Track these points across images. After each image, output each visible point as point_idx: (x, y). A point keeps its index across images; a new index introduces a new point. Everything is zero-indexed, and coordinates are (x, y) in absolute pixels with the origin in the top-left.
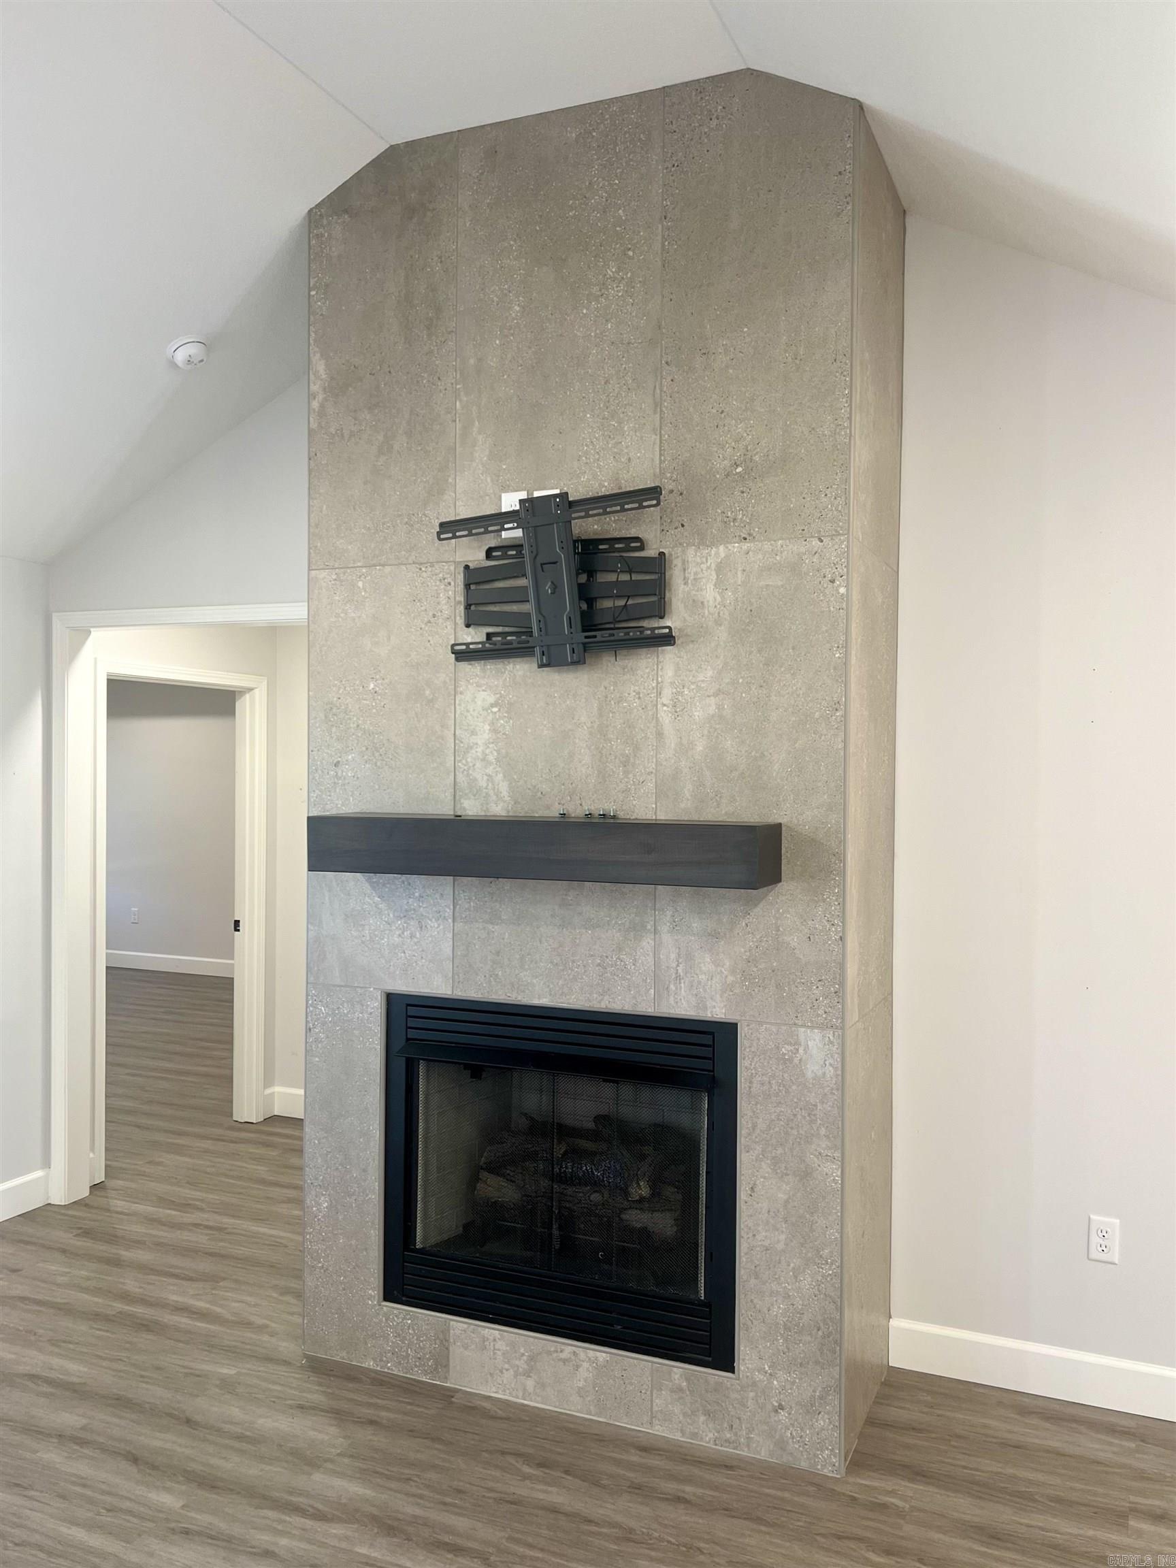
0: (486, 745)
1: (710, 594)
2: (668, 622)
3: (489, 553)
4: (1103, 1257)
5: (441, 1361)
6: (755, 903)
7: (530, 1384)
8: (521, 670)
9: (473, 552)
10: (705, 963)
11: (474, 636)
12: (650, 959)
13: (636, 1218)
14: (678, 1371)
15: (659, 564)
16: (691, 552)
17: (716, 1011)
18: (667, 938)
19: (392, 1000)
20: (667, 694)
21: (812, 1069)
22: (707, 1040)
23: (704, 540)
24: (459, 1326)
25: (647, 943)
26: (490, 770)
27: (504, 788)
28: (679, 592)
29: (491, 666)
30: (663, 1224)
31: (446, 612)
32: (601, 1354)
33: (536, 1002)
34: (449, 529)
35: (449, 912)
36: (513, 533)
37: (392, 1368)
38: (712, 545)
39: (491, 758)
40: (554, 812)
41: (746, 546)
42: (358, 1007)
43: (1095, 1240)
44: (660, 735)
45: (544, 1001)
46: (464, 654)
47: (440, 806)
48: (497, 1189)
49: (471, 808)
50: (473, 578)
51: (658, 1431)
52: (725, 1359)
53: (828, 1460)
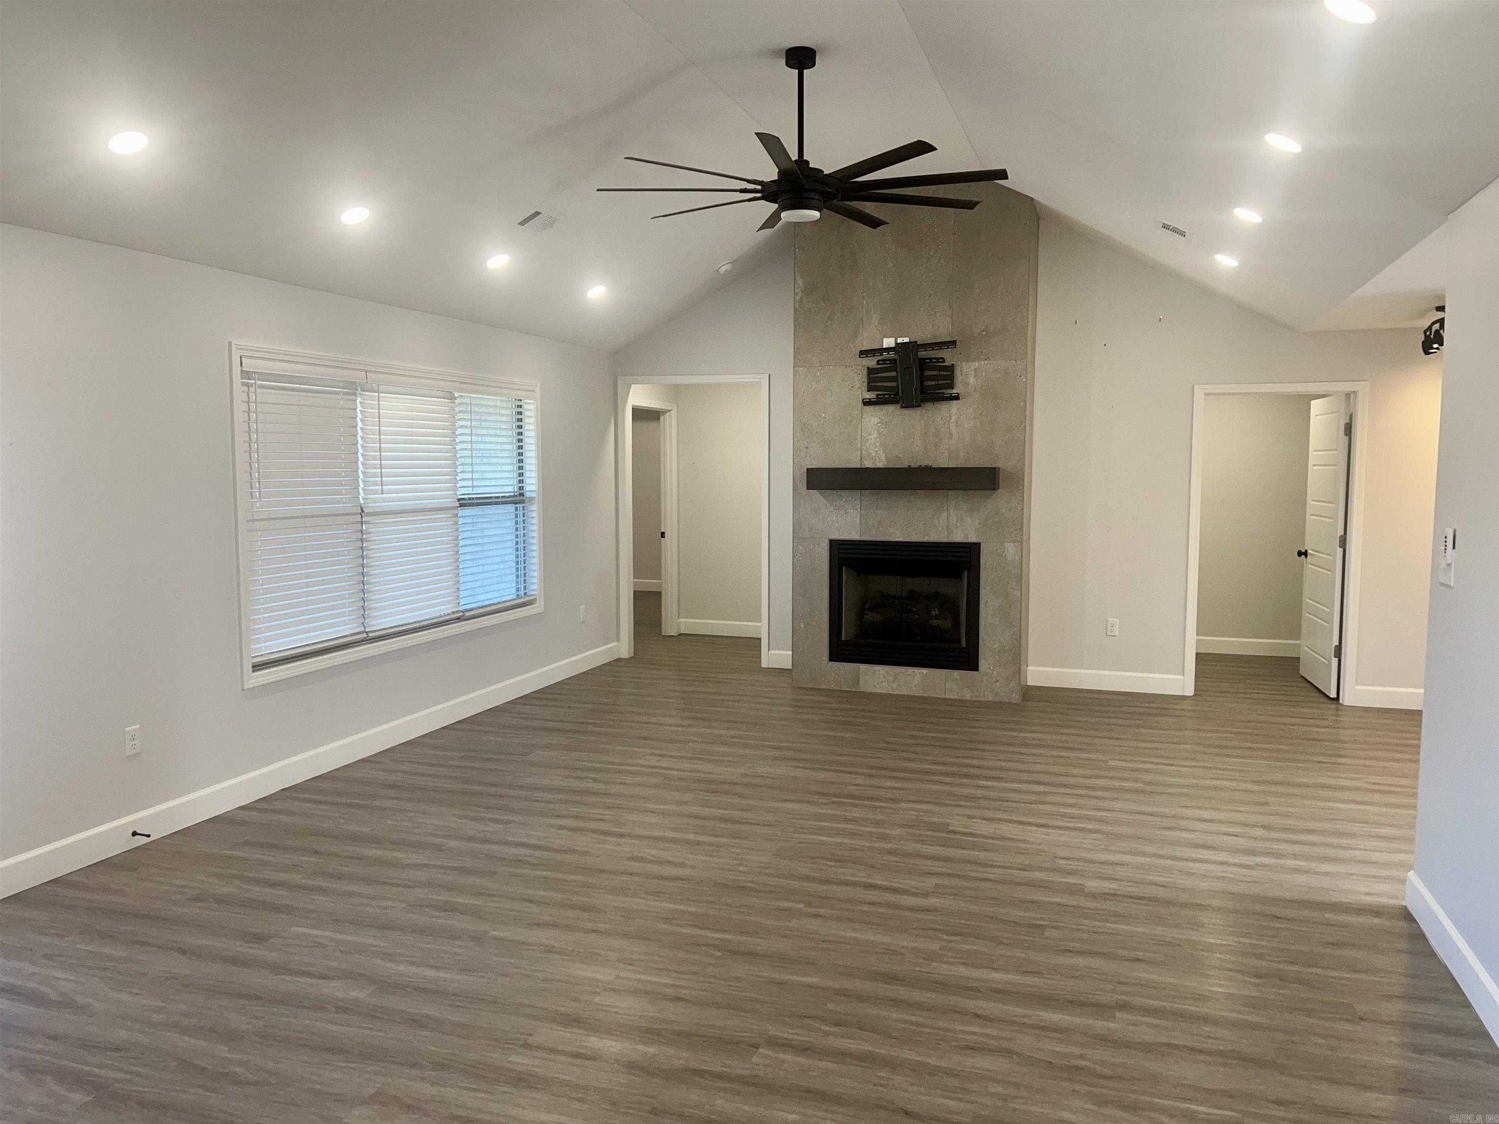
0: (875, 439)
1: (972, 380)
2: (954, 391)
3: (878, 363)
4: (1112, 634)
5: (856, 681)
6: (989, 497)
7: (894, 685)
8: (891, 409)
9: (872, 362)
10: (968, 520)
11: (871, 395)
12: (945, 521)
13: (935, 622)
14: (956, 674)
15: (951, 368)
16: (964, 364)
17: (973, 539)
18: (952, 512)
19: (832, 542)
20: (954, 419)
21: (1010, 558)
22: (969, 550)
23: (969, 360)
24: (863, 667)
25: (945, 514)
26: (877, 449)
27: (883, 457)
28: (959, 379)
29: (877, 408)
30: (946, 623)
31: (858, 386)
32: (924, 671)
33: (897, 540)
34: (864, 353)
35: (859, 506)
36: (892, 355)
37: (834, 687)
38: (973, 361)
39: (878, 444)
40: (905, 465)
41: (986, 362)
42: (817, 546)
43: (1109, 627)
44: (951, 434)
45: (901, 539)
46: (867, 403)
47: (854, 463)
48: (872, 617)
49: (868, 464)
50: (870, 371)
51: (948, 696)
52: (975, 667)
53: (1016, 698)
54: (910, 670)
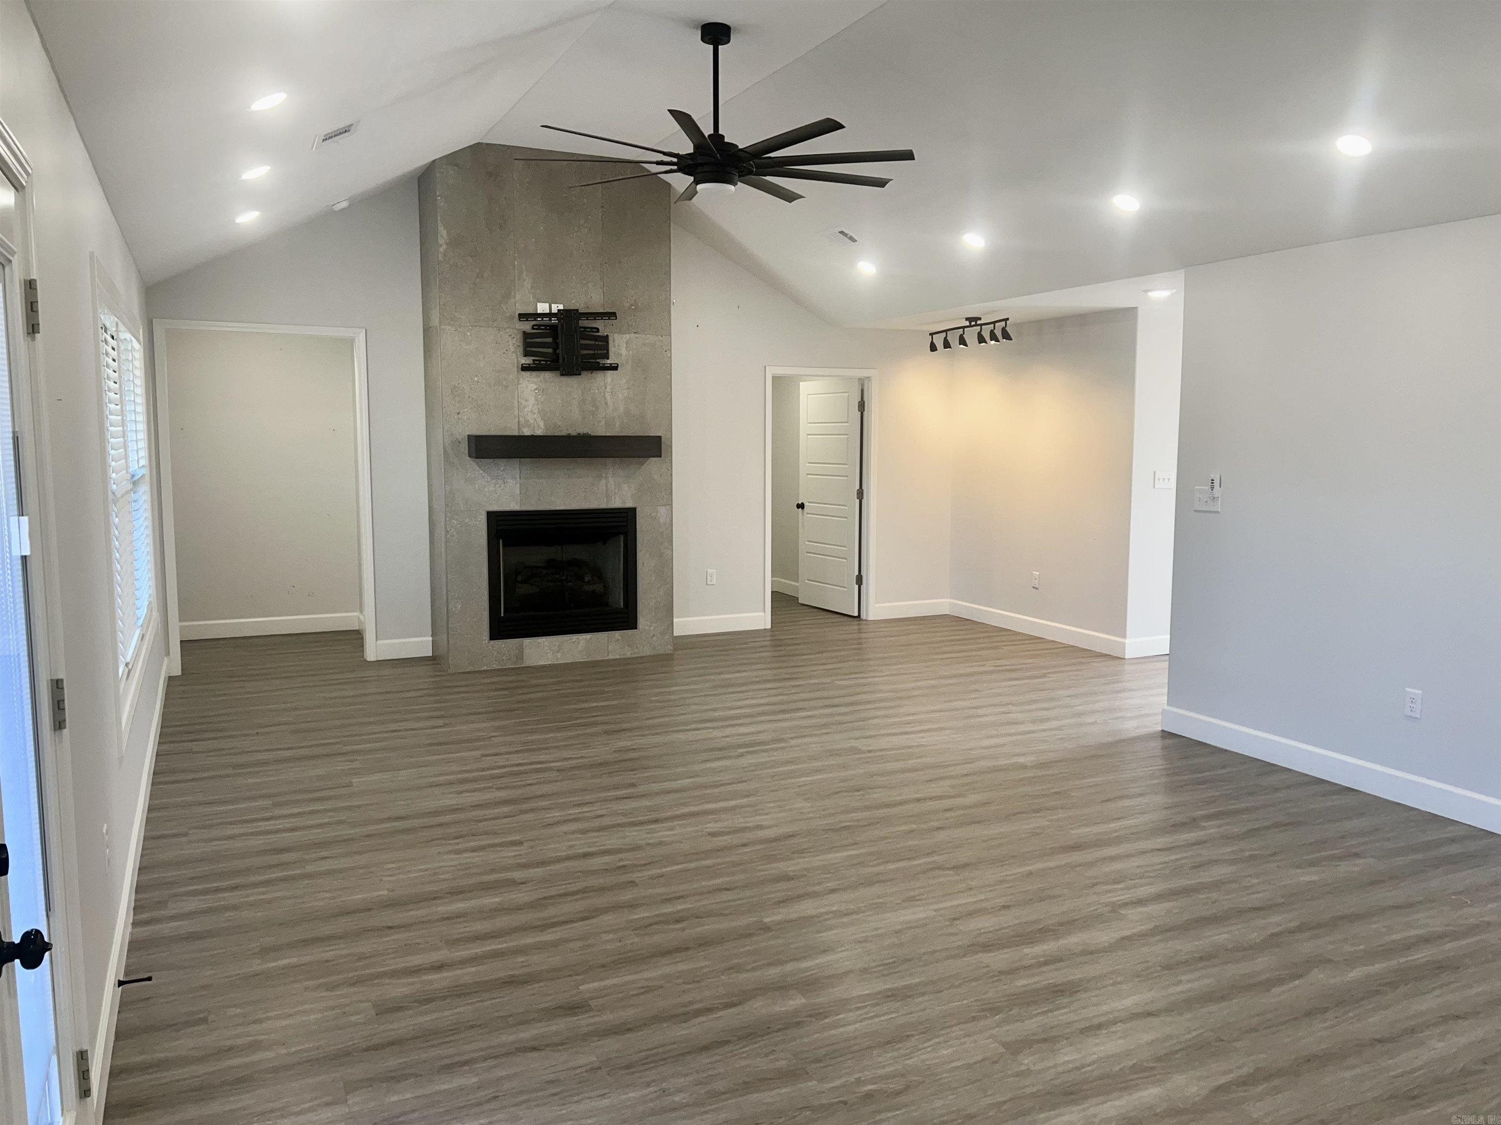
0: (533, 405)
1: (624, 352)
2: (609, 362)
3: (534, 327)
4: (711, 583)
5: (520, 657)
6: (642, 464)
7: (559, 655)
8: (547, 375)
9: (527, 326)
10: (625, 487)
11: (528, 361)
12: (604, 488)
13: (587, 588)
14: (617, 634)
15: (606, 338)
16: (616, 335)
17: (629, 504)
18: (611, 480)
19: (490, 515)
20: (609, 388)
21: (662, 520)
22: (625, 515)
23: (621, 332)
24: (527, 641)
25: (603, 481)
26: (535, 416)
27: (542, 424)
28: (612, 349)
29: (534, 373)
30: (598, 588)
31: (512, 350)
33: (558, 508)
34: (523, 317)
35: (518, 476)
36: (554, 321)
37: (495, 666)
38: (624, 334)
39: (536, 411)
40: (564, 433)
41: (636, 335)
42: (474, 519)
43: (709, 578)
44: (606, 403)
45: (562, 508)
46: (524, 368)
47: (512, 430)
48: (523, 589)
49: (527, 432)
50: (526, 335)
51: (611, 657)
52: (634, 626)
53: (669, 649)
54: (574, 637)
